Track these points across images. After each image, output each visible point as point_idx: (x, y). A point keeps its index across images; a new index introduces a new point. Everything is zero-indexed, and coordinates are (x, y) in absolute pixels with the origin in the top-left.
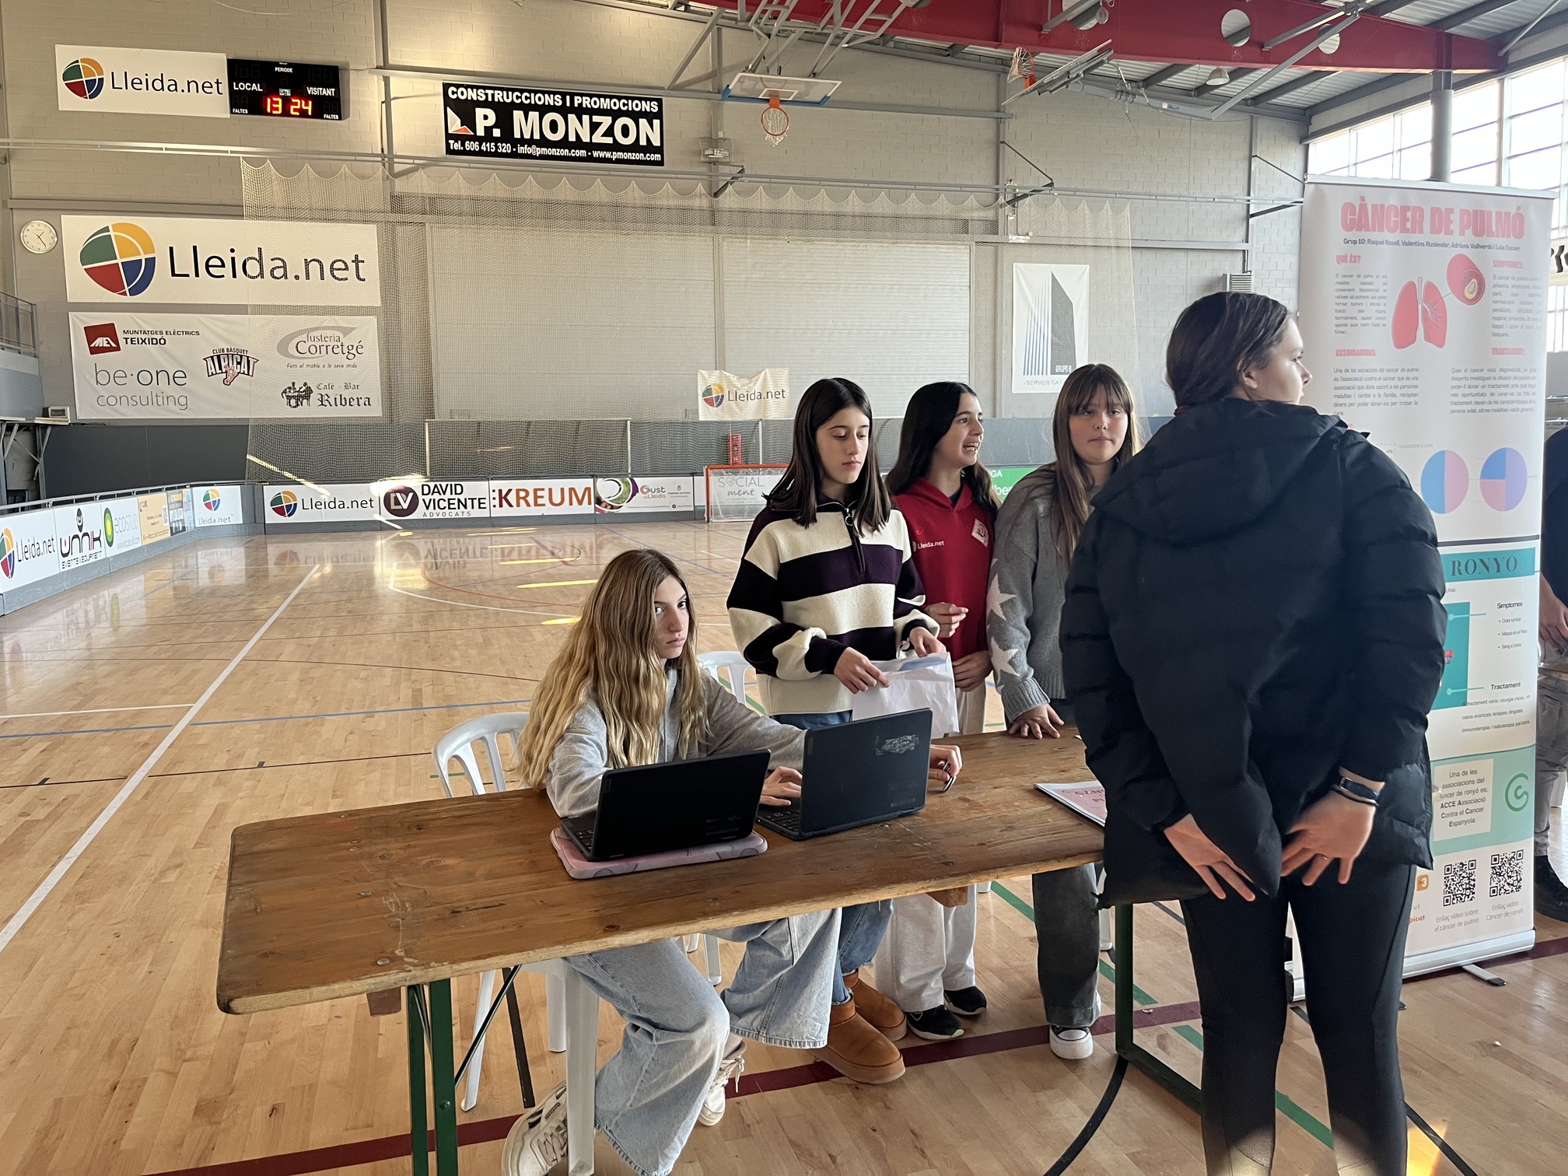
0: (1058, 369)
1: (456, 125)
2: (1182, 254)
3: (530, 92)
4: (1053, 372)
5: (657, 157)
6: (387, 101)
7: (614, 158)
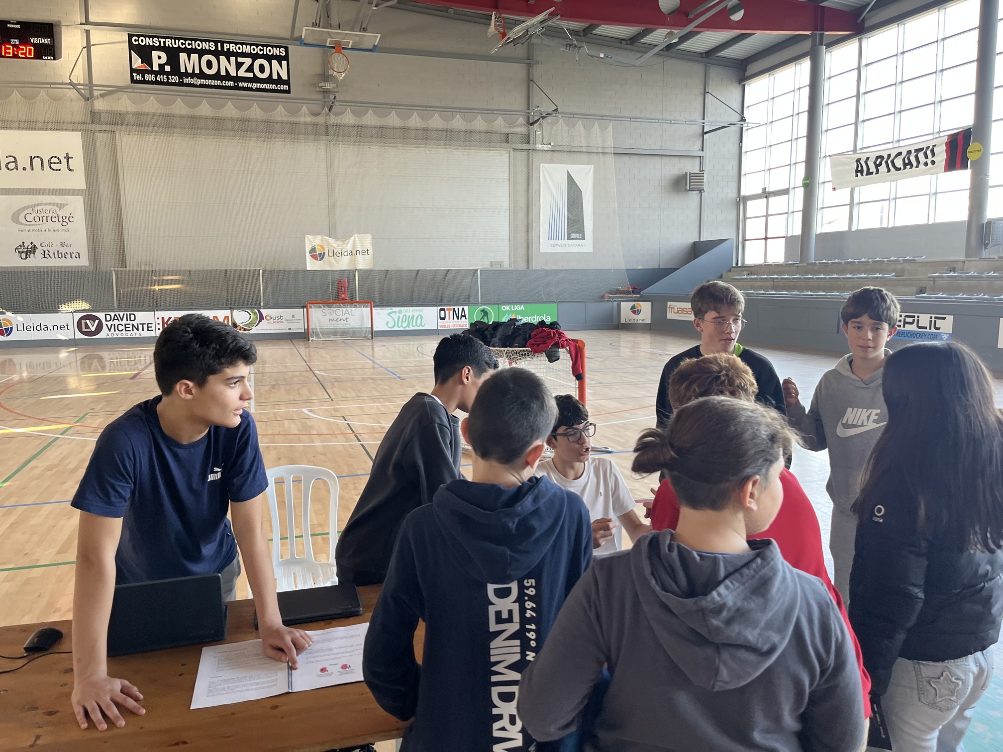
0: (573, 236)
1: (137, 63)
2: (657, 159)
3: (191, 40)
4: (569, 238)
5: (286, 87)
6: (88, 47)
7: (254, 87)
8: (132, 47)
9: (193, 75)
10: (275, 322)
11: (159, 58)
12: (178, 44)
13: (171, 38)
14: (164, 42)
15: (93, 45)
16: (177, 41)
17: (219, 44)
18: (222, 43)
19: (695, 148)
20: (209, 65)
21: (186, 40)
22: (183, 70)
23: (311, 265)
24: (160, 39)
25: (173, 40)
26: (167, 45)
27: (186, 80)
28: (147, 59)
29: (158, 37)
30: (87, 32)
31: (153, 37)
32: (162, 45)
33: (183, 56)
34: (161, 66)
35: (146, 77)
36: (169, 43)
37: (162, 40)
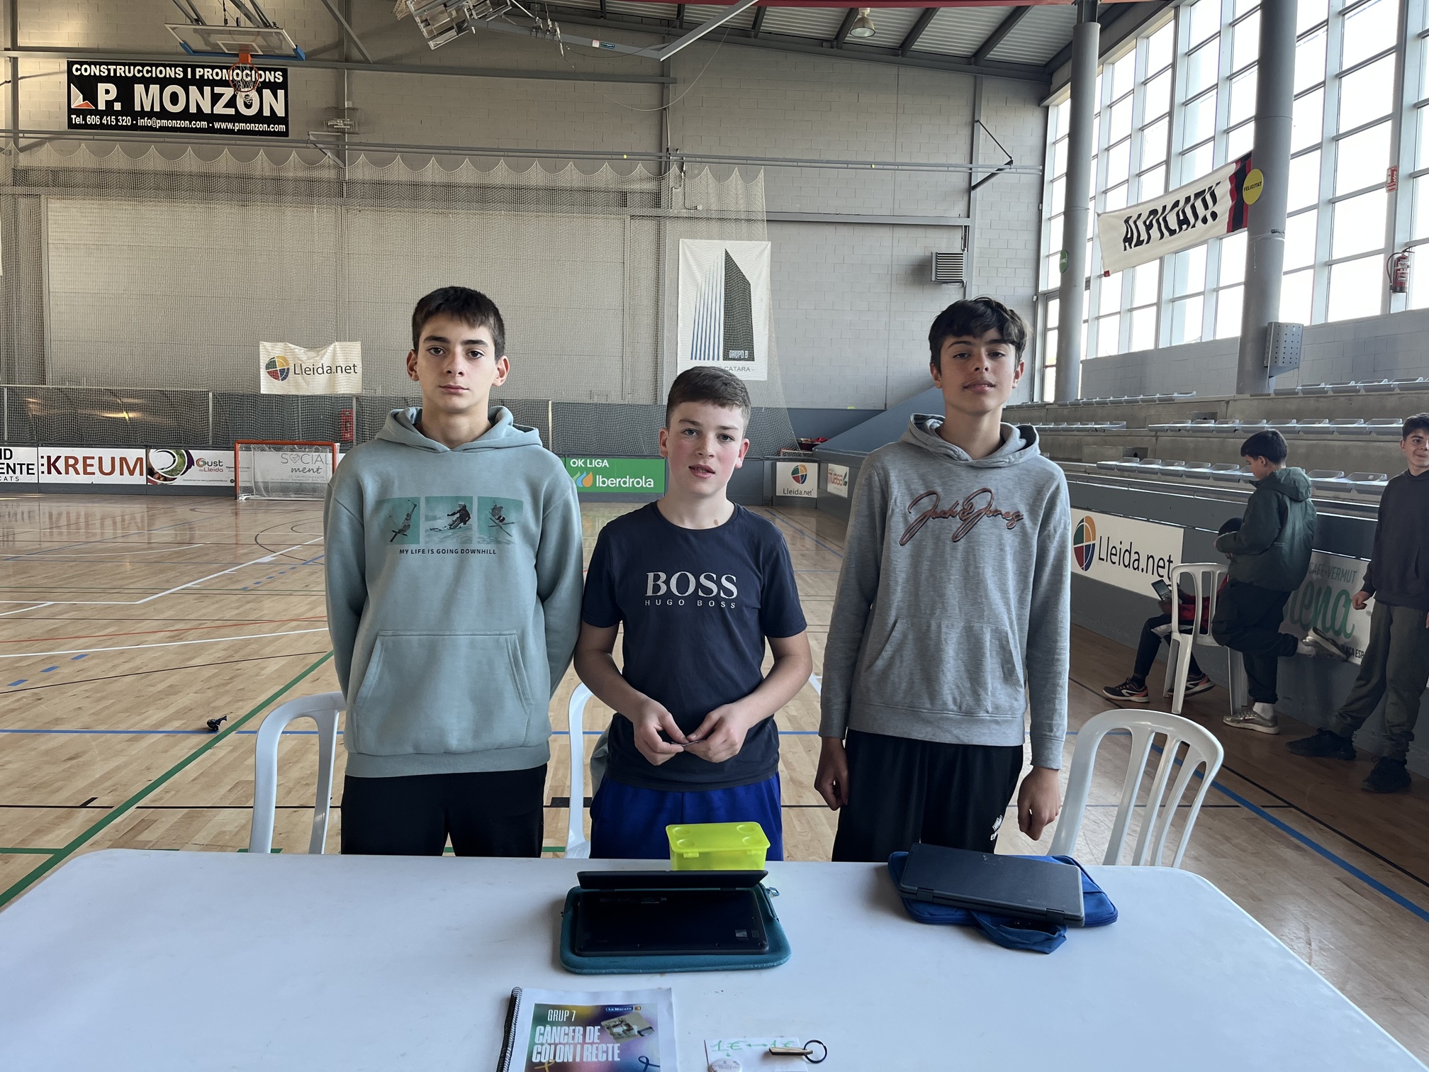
0: (733, 354)
1: (78, 101)
2: (886, 231)
3: (151, 65)
4: (726, 358)
5: (282, 128)
6: (15, 80)
7: (236, 129)
8: (72, 79)
9: (151, 114)
10: (210, 470)
11: (106, 93)
12: (134, 72)
13: (124, 65)
14: (115, 71)
15: (22, 78)
16: (132, 68)
17: (189, 69)
18: (194, 68)
19: (955, 212)
20: (174, 99)
21: (143, 66)
22: (137, 108)
23: (268, 386)
24: (109, 67)
25: (127, 67)
26: (118, 75)
27: (141, 122)
28: (90, 95)
29: (107, 64)
30: (14, 61)
31: (101, 64)
32: (112, 74)
33: (139, 89)
34: (109, 104)
35: (88, 119)
36: (121, 71)
37: (112, 68)
